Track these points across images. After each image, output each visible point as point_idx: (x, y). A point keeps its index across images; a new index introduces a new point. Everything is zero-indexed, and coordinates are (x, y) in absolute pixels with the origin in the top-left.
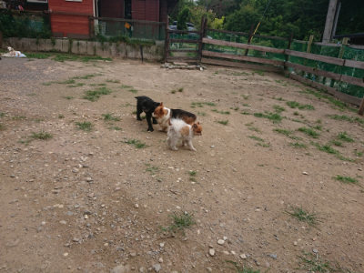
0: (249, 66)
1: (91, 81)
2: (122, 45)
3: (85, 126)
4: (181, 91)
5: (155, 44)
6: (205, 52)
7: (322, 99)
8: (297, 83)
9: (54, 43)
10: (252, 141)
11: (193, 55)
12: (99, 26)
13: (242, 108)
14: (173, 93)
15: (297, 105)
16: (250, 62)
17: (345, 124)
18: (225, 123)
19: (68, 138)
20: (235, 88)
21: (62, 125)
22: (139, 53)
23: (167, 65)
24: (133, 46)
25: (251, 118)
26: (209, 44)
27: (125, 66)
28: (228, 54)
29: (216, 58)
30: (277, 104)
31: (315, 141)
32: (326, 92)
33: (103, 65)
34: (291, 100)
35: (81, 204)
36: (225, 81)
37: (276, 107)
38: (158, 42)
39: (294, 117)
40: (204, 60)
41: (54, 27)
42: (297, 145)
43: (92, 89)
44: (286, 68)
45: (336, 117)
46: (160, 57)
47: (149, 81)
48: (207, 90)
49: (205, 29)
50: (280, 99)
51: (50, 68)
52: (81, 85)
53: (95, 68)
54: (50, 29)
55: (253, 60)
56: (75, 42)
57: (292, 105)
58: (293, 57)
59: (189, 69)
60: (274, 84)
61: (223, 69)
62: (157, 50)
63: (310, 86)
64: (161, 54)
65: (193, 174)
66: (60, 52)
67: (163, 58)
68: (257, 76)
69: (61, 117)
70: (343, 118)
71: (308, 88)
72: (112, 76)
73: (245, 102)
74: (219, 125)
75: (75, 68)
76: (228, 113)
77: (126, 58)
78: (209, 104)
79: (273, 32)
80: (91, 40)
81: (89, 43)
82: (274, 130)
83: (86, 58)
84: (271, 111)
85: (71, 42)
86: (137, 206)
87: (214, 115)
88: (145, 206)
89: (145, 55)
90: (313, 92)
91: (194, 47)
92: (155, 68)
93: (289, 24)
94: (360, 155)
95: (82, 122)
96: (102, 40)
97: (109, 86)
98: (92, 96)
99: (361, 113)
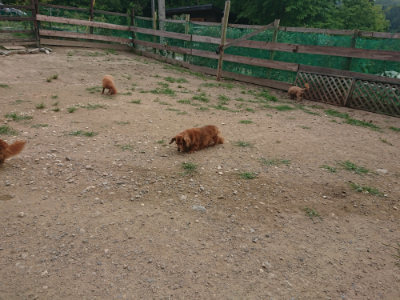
7: (185, 73)
8: (154, 61)
15: (174, 79)
17: (216, 90)
32: (182, 66)
37: (159, 84)
39: (179, 90)
45: (206, 85)
50: (157, 76)
55: (100, 38)
57: (171, 80)
63: (165, 62)
70: (211, 85)
99: (218, 80)
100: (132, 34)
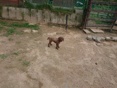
2: (47, 12)
5: (74, 12)
40: (115, 27)
46: (78, 24)
56: (5, 8)
62: (76, 17)
80: (20, 6)
81: (18, 9)
96: (30, 7)
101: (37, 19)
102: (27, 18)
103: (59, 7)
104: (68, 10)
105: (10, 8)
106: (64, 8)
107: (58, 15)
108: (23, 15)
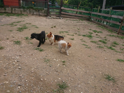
0: (78, 17)
1: (20, 24)
2: (31, 10)
3: (18, 43)
4: (55, 27)
5: (44, 9)
6: (62, 13)
7: (104, 29)
8: (94, 23)
9: (5, 10)
10: (84, 46)
11: (58, 14)
12: (23, 3)
13: (78, 33)
14: (52, 28)
15: (97, 31)
16: (78, 16)
17: (114, 38)
18: (73, 39)
19: (10, 48)
20: (74, 26)
21: (8, 42)
22: (38, 13)
23: (49, 17)
24: (36, 10)
25: (82, 37)
26: (63, 10)
27: (33, 18)
28: (70, 13)
29: (66, 15)
30: (90, 31)
31: (106, 45)
32: (105, 26)
33: (24, 18)
34: (94, 30)
35: (16, 80)
36: (70, 23)
37: (89, 33)
38: (45, 9)
39: (96, 36)
40: (62, 15)
41: (5, 3)
42: (100, 47)
43: (21, 27)
44: (90, 18)
45: (110, 36)
46: (46, 14)
47: (42, 23)
48: (64, 27)
49: (62, 4)
50: (90, 29)
51: (4, 19)
52: (16, 25)
53: (21, 19)
54: (3, 3)
55: (79, 15)
56: (14, 9)
57: (95, 31)
58: (93, 14)
59: (57, 19)
60: (87, 24)
61: (69, 19)
62: (45, 12)
64: (46, 13)
65: (64, 62)
66: (8, 13)
67: (47, 15)
68: (81, 21)
69: (8, 39)
70: (113, 36)
71: (99, 25)
72: (28, 22)
73: (79, 31)
74: (71, 40)
75: (14, 19)
76: (73, 35)
77: (33, 15)
78: (66, 32)
79: (84, 6)
80: (20, 8)
82: (90, 41)
83: (18, 15)
84: (88, 34)
85: (12, 9)
86: (42, 79)
87: (68, 36)
88: (45, 79)
89: (40, 14)
90: (100, 27)
91: (58, 11)
92: (44, 18)
93: (90, 3)
94: (122, 50)
95: (16, 41)
96: (24, 8)
97: (27, 25)
98: (20, 30)
99: (118, 34)
100: (90, 14)
101: (27, 13)
102: (23, 13)
103: (36, 7)
104: (41, 9)
105: (16, 9)
106: (39, 8)
107: (36, 11)
108: (21, 11)
